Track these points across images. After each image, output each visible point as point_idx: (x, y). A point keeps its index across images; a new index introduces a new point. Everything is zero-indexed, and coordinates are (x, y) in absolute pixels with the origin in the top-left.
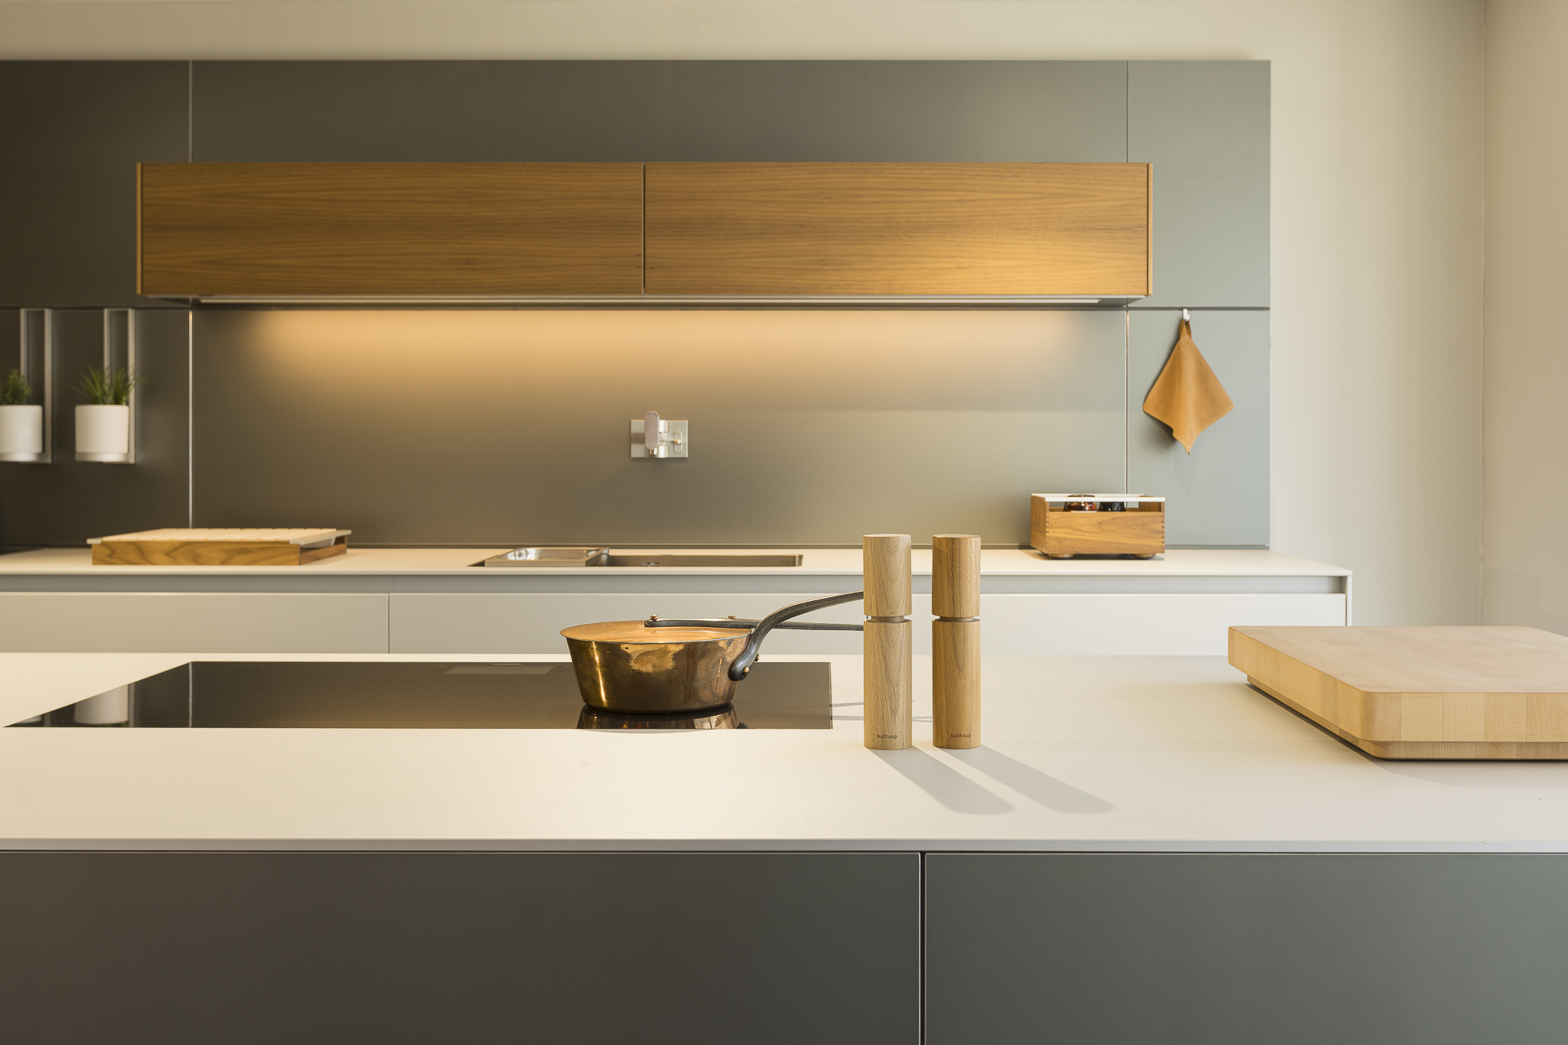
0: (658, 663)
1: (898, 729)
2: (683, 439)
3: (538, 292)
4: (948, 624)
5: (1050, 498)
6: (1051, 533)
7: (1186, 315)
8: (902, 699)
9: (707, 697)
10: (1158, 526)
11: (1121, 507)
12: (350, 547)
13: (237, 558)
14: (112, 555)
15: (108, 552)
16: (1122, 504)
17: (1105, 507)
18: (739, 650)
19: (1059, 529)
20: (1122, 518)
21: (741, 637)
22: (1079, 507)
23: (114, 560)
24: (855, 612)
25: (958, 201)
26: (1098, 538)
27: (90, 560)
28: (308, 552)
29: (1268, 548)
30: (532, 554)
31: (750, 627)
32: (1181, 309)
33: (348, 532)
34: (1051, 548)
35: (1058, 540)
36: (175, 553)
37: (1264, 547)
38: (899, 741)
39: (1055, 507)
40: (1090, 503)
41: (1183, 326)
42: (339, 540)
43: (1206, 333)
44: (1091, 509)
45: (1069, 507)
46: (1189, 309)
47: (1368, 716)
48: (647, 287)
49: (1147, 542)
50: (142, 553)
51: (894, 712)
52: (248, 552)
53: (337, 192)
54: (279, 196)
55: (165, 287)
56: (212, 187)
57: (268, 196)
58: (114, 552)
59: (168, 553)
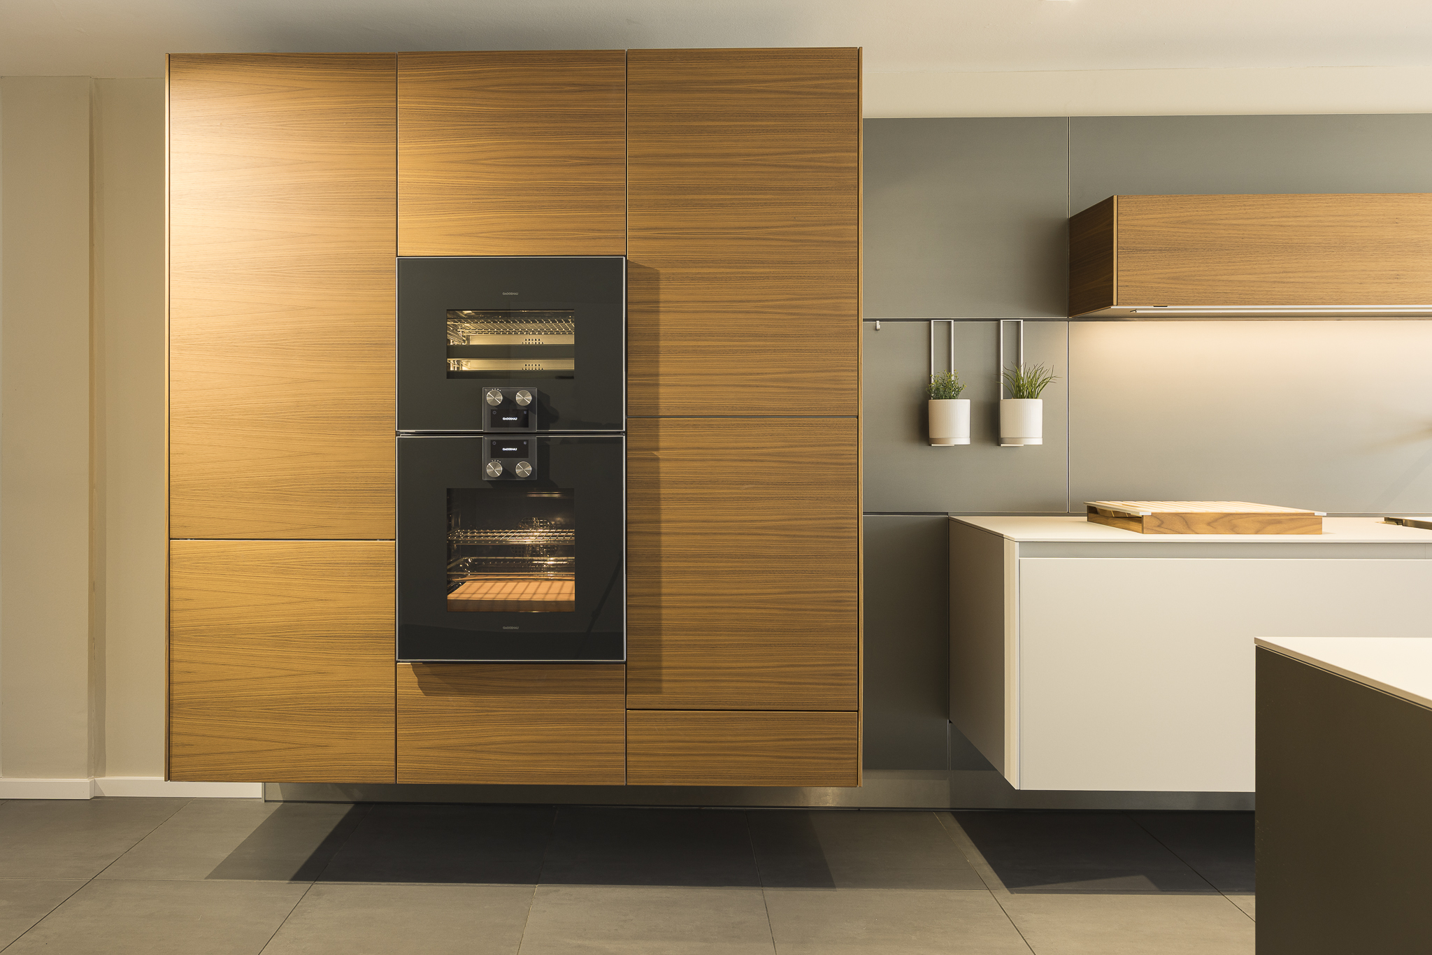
13: (1269, 528)
14: (1161, 525)
15: (1157, 522)
23: (1162, 530)
28: (1321, 525)
36: (1213, 523)
50: (1187, 524)
52: (1279, 522)
53: (1284, 219)
54: (1234, 222)
55: (1136, 299)
56: (1178, 215)
57: (1226, 222)
58: (1162, 522)
59: (1209, 524)
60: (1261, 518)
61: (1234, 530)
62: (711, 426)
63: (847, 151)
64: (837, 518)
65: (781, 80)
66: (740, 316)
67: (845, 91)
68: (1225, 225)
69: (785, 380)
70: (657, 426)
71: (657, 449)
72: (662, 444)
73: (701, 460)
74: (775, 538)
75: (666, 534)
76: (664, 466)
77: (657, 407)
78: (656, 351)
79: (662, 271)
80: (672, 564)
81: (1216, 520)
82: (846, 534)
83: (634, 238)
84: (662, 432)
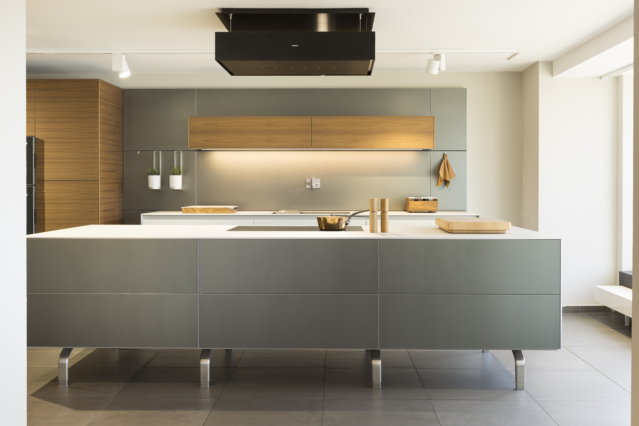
0: (334, 221)
1: (375, 229)
2: (319, 183)
3: (286, 148)
4: (383, 213)
5: (410, 198)
6: (410, 206)
7: (445, 152)
8: (376, 224)
9: (340, 228)
10: (436, 205)
11: (428, 200)
12: (238, 211)
13: (216, 212)
14: (187, 211)
15: (186, 210)
16: (428, 199)
17: (424, 200)
18: (347, 220)
19: (413, 205)
20: (427, 203)
21: (348, 218)
22: (417, 200)
23: (187, 212)
24: (368, 213)
25: (388, 126)
26: (422, 207)
27: (182, 212)
28: (232, 211)
29: (466, 211)
30: (283, 211)
31: (348, 216)
32: (444, 151)
33: (238, 206)
34: (410, 210)
35: (412, 208)
36: (201, 210)
37: (465, 211)
38: (375, 231)
39: (411, 200)
40: (420, 199)
41: (444, 156)
42: (235, 208)
43: (450, 157)
44: (420, 201)
45: (415, 200)
46: (446, 151)
47: (448, 226)
48: (312, 147)
49: (434, 208)
50: (194, 210)
51: (375, 227)
52: (219, 210)
53: (237, 124)
54: (223, 124)
55: (195, 147)
56: (207, 122)
57: (220, 124)
58: (187, 210)
59: (200, 211)
60: (214, 209)
61: (207, 212)
62: (58, 183)
63: (96, 107)
64: (93, 209)
65: (77, 88)
66: (66, 153)
67: (95, 91)
68: (220, 125)
69: (78, 171)
70: (44, 183)
71: (44, 190)
72: (45, 188)
73: (56, 193)
74: (76, 214)
75: (46, 213)
76: (45, 194)
77: (44, 178)
78: (43, 163)
79: (45, 140)
80: (48, 221)
81: (202, 210)
82: (95, 213)
83: (37, 131)
84: (45, 185)
